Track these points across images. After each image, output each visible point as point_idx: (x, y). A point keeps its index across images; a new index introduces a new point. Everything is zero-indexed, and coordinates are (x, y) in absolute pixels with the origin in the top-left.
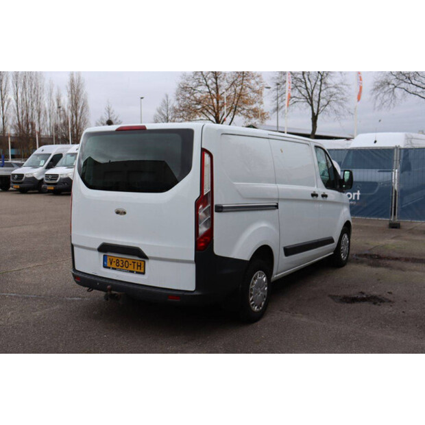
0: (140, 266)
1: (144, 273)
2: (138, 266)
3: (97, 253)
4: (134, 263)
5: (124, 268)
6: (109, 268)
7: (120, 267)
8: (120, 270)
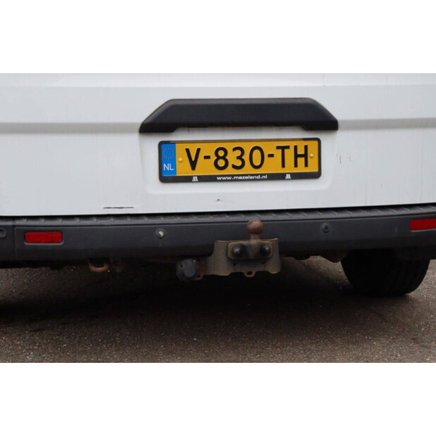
0: (305, 156)
1: (316, 175)
2: (297, 156)
3: (136, 137)
4: (283, 148)
5: (248, 169)
6: (188, 179)
7: (230, 171)
8: (233, 179)
